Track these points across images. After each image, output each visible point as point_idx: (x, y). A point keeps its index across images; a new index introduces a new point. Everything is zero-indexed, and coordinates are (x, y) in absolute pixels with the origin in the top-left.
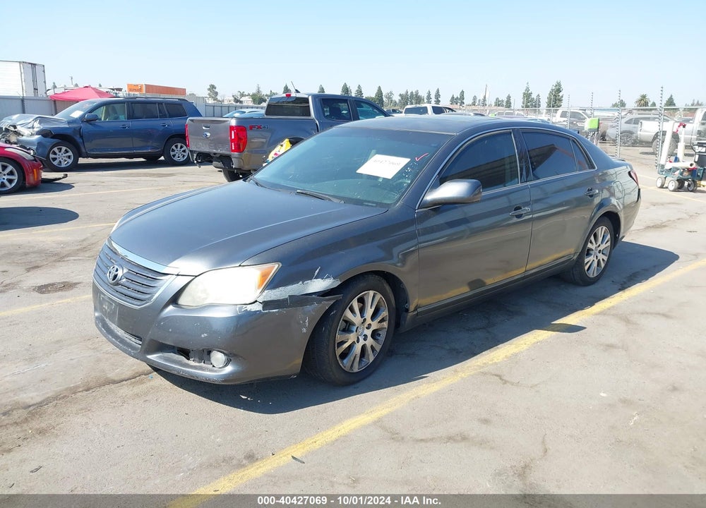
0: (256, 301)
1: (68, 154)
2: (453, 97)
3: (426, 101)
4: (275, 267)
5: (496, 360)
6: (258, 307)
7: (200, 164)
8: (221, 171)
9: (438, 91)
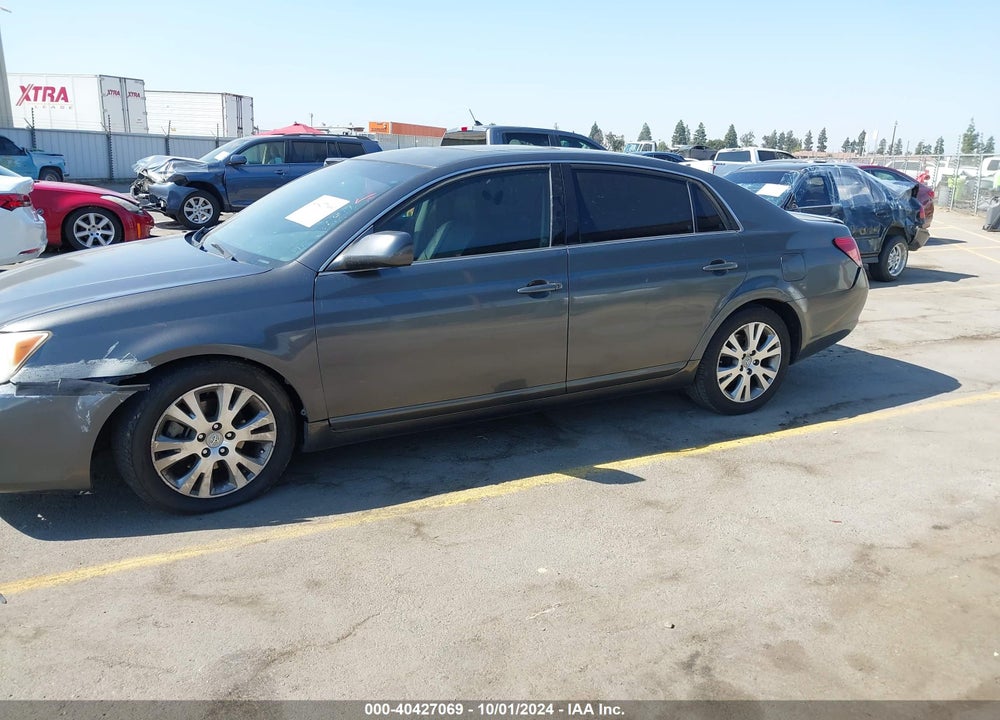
0: (7, 382)
1: (206, 207)
2: (847, 142)
3: (803, 146)
4: (43, 336)
6: (9, 390)
9: (824, 132)
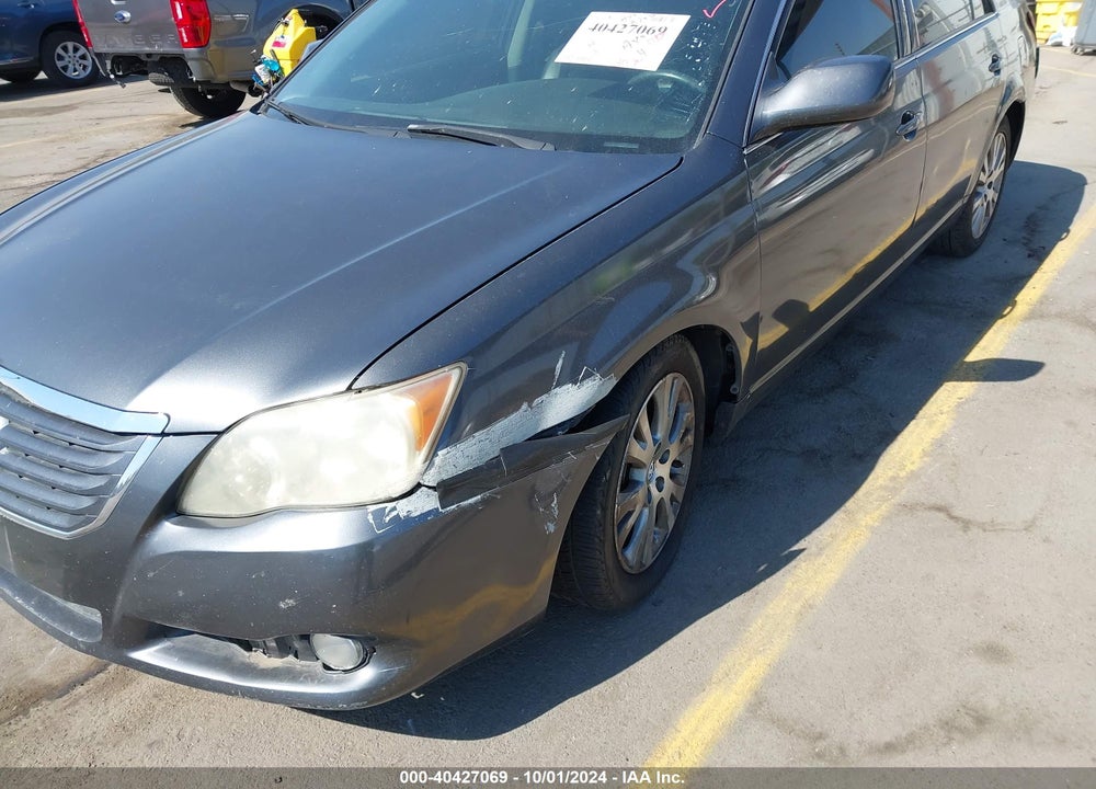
0: (419, 485)
4: (451, 379)
5: (910, 467)
6: (425, 503)
7: (123, 80)
8: (167, 91)
